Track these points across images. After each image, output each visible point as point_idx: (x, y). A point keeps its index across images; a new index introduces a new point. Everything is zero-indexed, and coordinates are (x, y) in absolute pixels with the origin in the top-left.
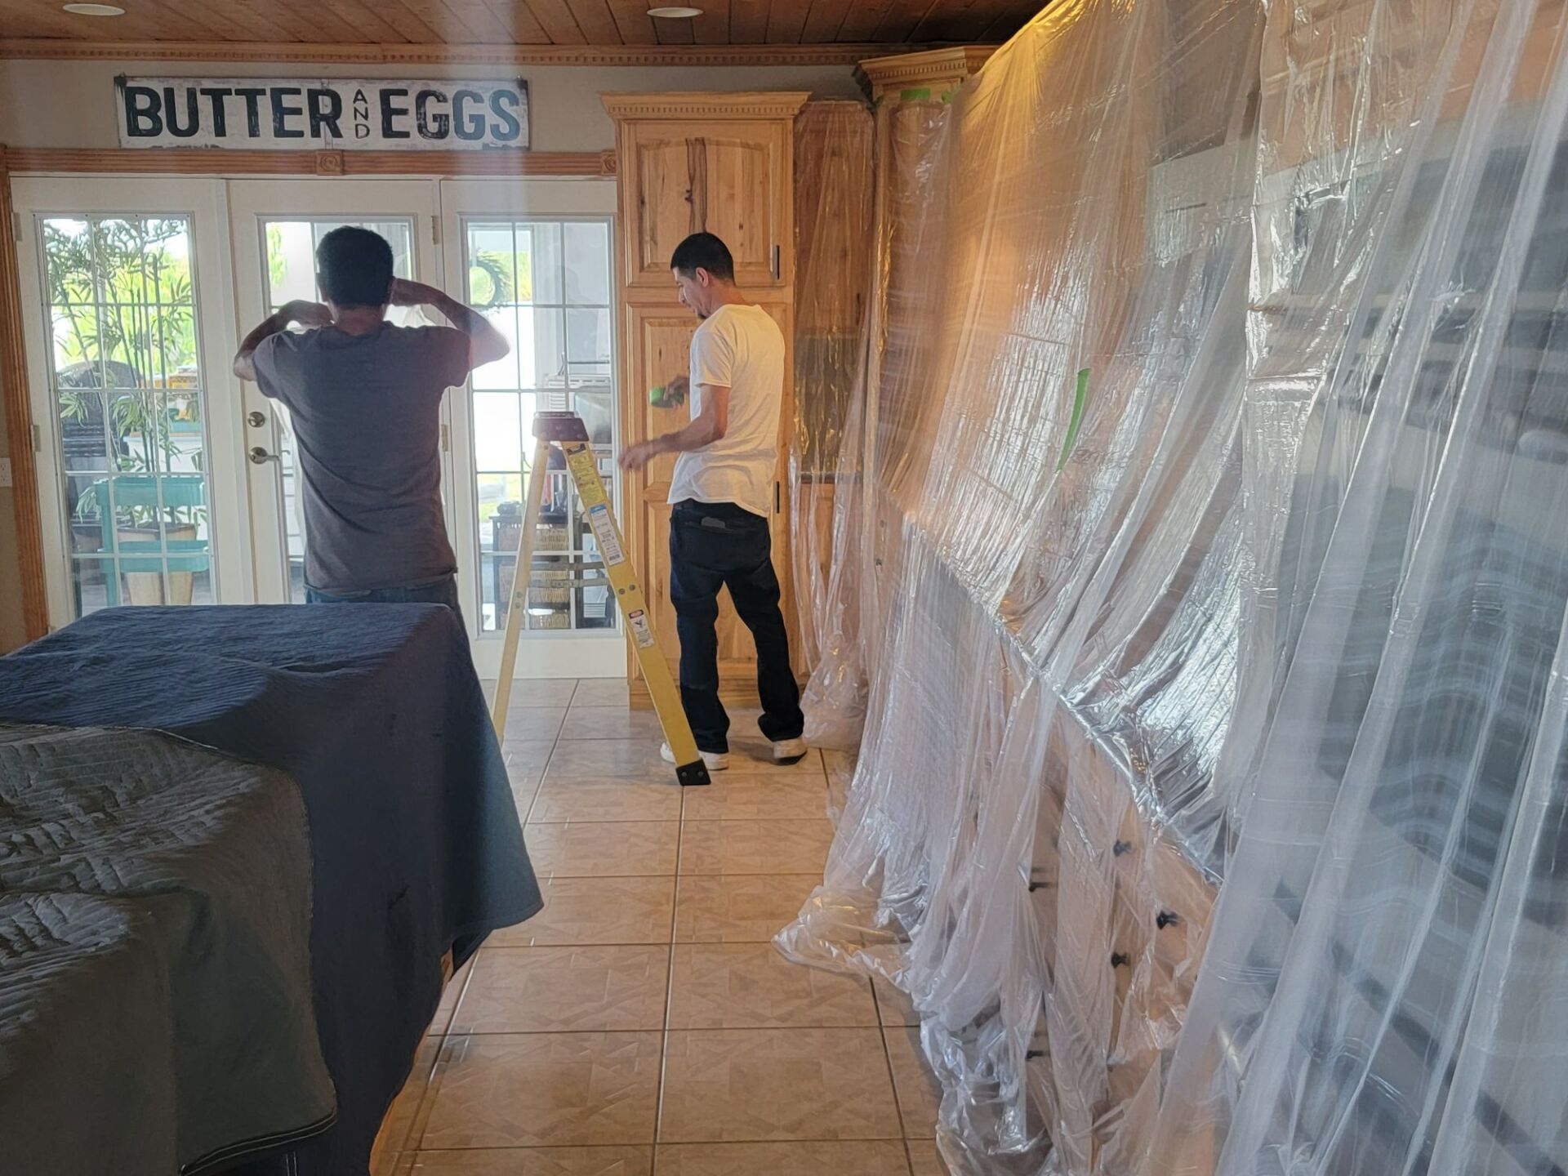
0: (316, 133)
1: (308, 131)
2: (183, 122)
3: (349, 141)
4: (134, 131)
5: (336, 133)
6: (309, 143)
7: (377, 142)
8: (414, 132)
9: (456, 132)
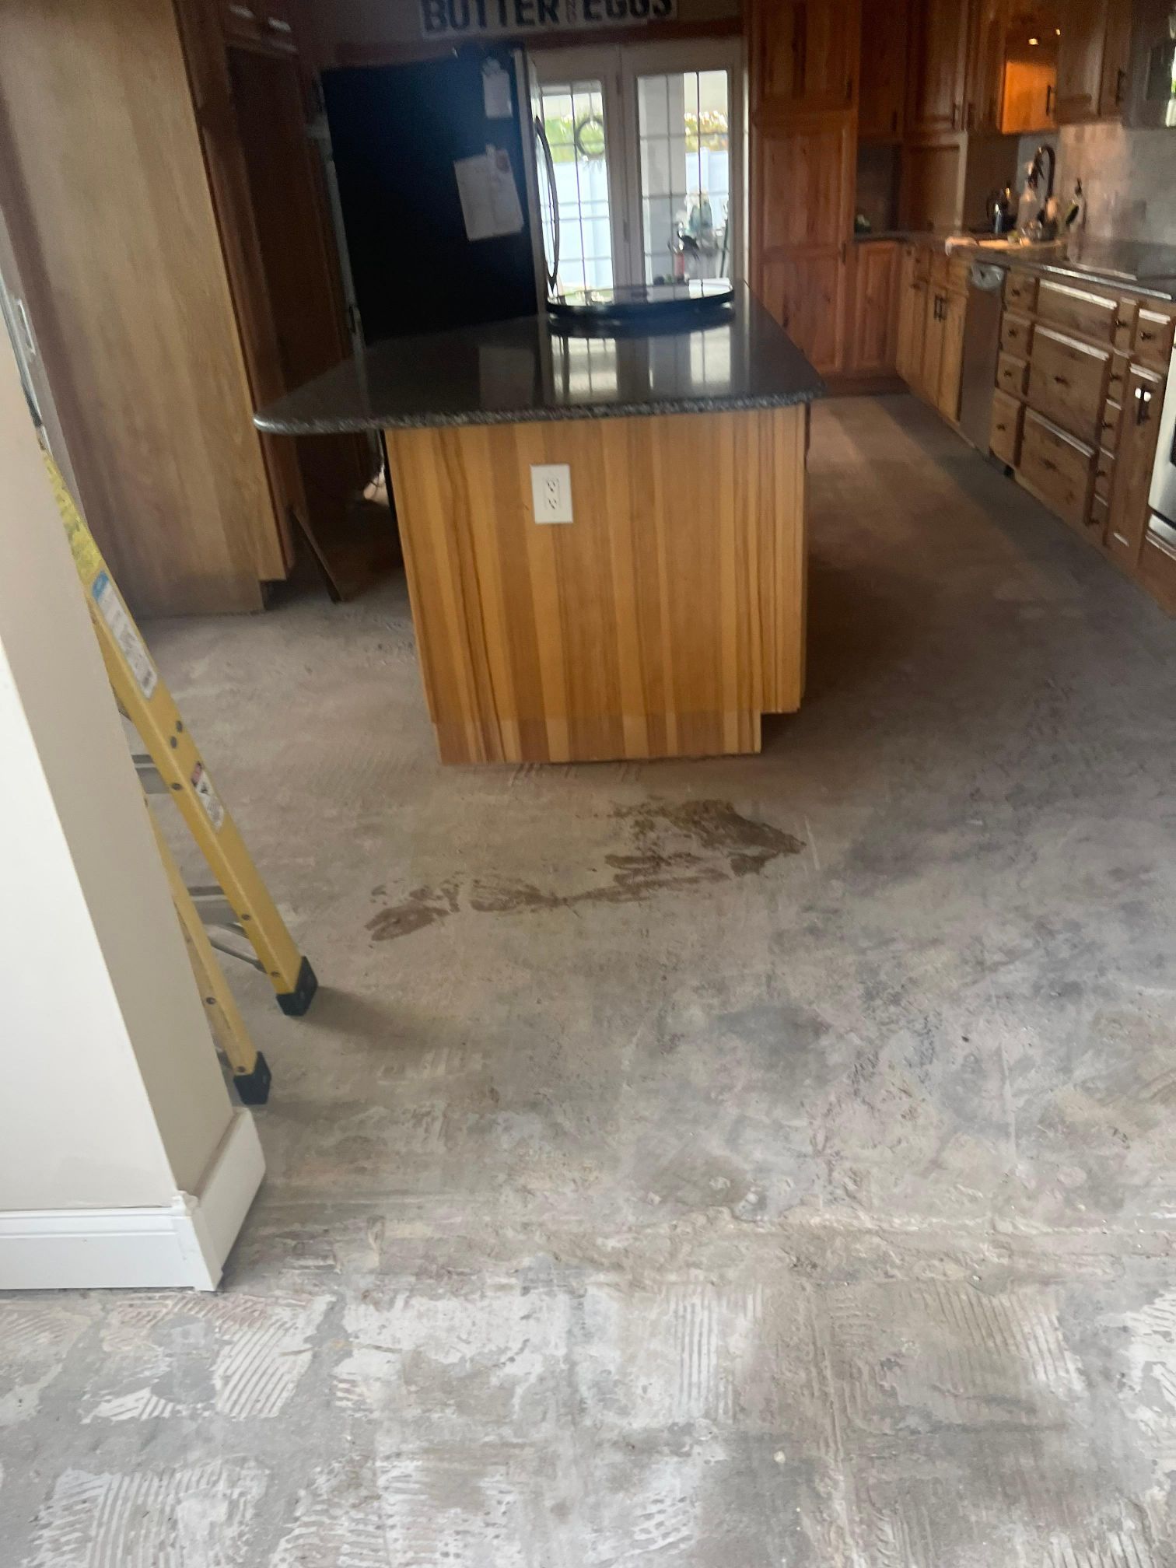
0: (542, 19)
1: (536, 19)
2: (459, 18)
3: (563, 24)
4: (429, 27)
5: (555, 18)
6: (539, 28)
7: (581, 23)
8: (604, 14)
9: (631, 12)
